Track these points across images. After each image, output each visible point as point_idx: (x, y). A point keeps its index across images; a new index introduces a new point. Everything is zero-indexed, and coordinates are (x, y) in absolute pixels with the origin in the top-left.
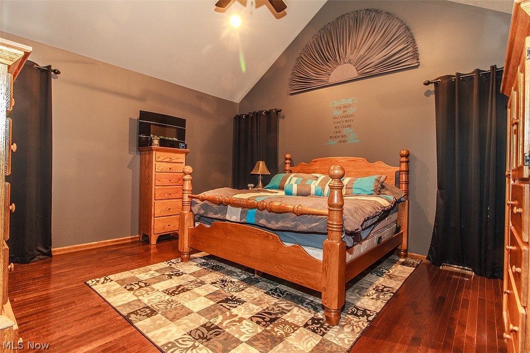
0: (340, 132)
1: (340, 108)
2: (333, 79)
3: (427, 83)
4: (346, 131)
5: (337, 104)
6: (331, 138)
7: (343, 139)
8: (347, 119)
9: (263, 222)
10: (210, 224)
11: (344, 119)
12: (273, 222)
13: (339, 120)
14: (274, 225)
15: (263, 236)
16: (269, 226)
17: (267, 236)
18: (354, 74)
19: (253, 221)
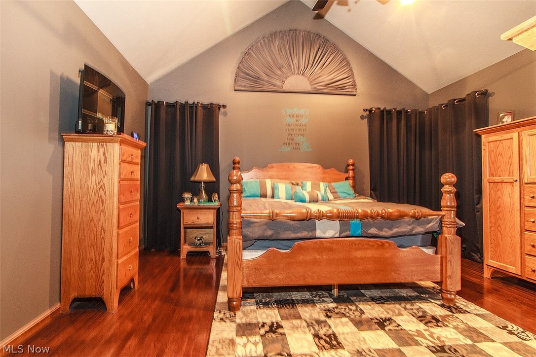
0: (293, 139)
1: (293, 116)
2: (287, 86)
3: (365, 110)
4: (300, 139)
5: (289, 111)
6: (284, 144)
7: (296, 147)
8: (301, 128)
9: (373, 231)
10: (289, 247)
11: (297, 128)
12: (385, 229)
13: (292, 127)
14: (386, 232)
15: (376, 247)
16: (383, 233)
17: (383, 245)
18: (308, 88)
19: (359, 232)
